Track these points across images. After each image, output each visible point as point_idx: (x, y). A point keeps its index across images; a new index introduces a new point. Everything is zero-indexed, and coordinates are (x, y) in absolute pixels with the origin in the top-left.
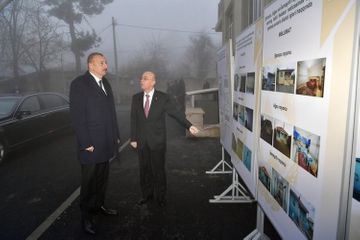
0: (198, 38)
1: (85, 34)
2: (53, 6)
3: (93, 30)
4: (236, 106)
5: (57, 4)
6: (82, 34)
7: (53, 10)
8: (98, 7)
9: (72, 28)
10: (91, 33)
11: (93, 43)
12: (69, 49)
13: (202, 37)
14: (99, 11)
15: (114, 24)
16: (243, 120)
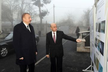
0: (87, 11)
1: (44, 11)
2: (34, 2)
3: (47, 9)
4: (96, 39)
5: (35, 1)
6: (43, 11)
7: (34, 3)
8: (49, 1)
9: (40, 9)
10: (46, 10)
11: (47, 14)
12: (39, 16)
13: (88, 10)
14: (49, 2)
15: (54, 7)
16: (99, 48)
